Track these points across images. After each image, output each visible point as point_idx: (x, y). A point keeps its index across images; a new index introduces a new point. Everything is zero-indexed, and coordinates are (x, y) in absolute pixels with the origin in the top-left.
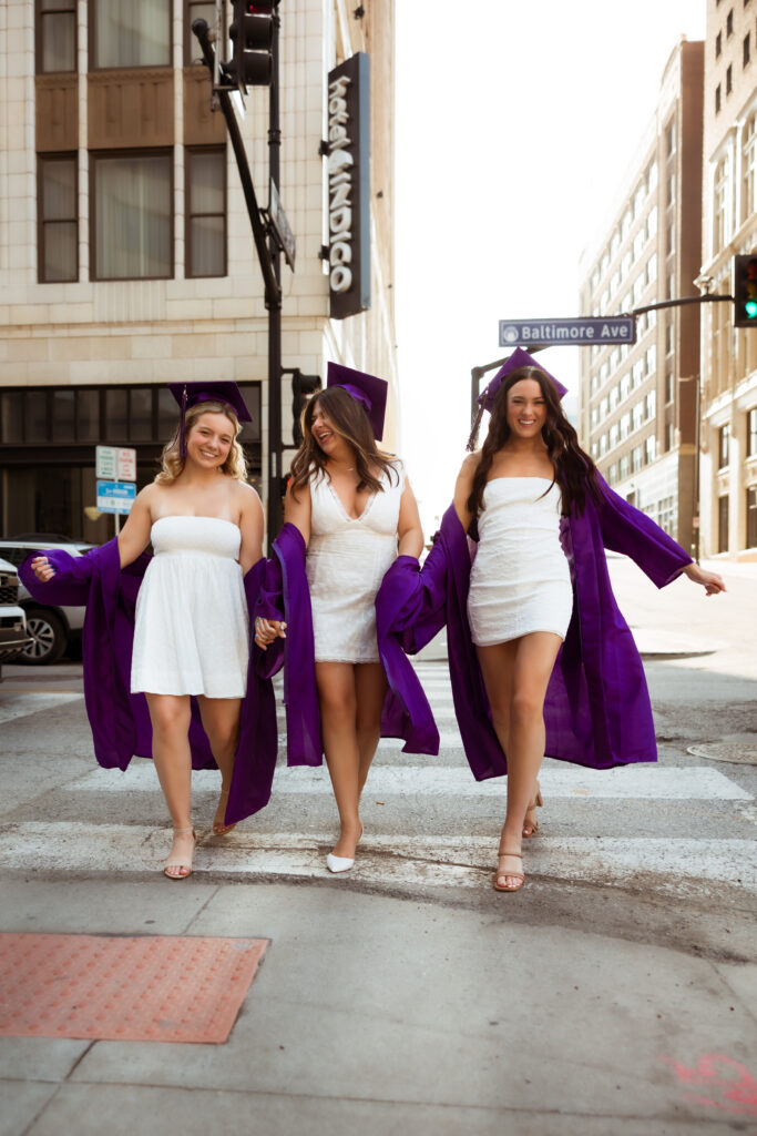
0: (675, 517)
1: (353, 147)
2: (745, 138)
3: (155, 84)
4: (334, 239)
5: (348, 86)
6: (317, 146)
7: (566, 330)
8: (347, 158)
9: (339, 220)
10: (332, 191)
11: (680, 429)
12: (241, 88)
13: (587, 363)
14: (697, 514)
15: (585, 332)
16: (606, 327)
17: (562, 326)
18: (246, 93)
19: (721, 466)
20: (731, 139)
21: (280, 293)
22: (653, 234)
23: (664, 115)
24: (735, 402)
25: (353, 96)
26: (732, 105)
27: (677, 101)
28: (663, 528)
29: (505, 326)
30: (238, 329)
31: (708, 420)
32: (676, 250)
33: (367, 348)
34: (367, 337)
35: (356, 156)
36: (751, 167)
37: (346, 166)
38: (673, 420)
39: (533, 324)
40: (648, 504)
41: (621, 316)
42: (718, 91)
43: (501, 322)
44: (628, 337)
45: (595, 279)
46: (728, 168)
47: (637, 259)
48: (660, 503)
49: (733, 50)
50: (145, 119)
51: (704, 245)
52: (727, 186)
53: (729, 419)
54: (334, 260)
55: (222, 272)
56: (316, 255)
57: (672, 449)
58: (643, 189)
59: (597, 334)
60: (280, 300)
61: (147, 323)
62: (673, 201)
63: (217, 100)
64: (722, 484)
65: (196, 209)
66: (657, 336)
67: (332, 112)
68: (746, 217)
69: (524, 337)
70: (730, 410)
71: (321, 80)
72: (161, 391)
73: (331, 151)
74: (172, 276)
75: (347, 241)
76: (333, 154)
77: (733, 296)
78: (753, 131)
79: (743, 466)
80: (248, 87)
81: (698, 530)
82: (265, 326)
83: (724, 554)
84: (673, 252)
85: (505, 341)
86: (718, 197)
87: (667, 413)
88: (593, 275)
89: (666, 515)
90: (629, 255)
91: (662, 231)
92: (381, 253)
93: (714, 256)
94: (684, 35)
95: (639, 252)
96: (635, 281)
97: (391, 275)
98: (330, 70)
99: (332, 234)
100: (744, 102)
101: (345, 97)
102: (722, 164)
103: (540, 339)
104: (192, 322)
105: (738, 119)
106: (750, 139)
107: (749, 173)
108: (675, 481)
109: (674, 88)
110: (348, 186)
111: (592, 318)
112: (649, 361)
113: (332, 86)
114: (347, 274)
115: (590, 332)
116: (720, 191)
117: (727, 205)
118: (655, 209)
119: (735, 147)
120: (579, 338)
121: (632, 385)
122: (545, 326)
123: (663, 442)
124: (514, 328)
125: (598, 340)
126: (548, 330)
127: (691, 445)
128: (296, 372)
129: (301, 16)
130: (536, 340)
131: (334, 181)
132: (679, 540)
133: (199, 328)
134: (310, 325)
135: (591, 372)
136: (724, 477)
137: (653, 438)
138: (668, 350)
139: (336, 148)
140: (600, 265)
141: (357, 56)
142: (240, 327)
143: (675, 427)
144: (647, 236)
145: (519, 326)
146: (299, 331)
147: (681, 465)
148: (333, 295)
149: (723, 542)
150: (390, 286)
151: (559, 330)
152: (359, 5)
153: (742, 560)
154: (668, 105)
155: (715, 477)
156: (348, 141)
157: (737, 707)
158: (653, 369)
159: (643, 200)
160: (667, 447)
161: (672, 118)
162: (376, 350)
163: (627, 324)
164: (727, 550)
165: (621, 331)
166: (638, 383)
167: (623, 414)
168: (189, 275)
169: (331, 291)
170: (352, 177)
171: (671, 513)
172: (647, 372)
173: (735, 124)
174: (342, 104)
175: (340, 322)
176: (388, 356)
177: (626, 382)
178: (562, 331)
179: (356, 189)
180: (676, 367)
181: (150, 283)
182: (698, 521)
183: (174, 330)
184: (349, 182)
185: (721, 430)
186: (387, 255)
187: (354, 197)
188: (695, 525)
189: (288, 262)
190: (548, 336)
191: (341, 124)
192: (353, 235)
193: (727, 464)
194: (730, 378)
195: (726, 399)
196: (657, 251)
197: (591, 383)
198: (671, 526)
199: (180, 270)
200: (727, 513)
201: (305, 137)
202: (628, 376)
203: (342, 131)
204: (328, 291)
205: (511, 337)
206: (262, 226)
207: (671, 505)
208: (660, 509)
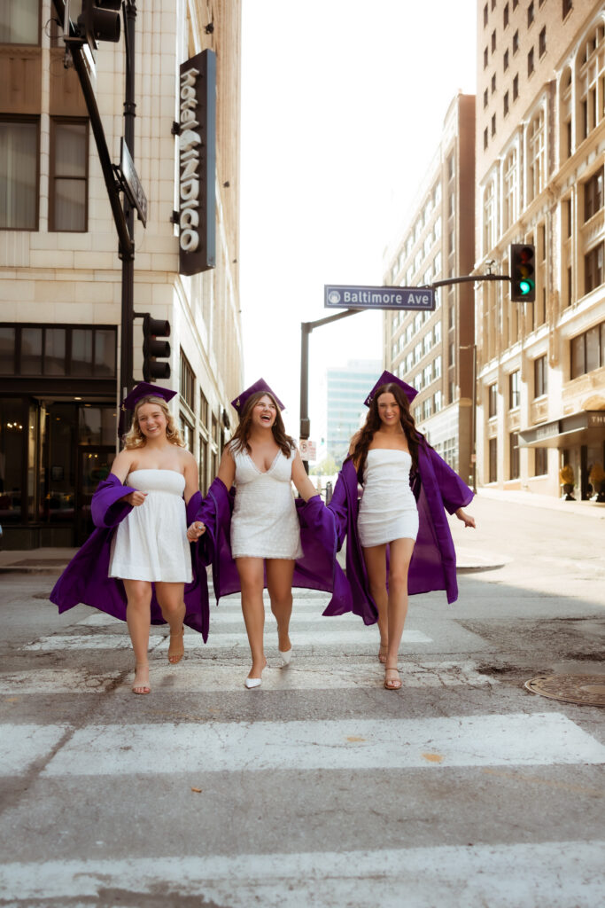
0: (456, 454)
1: (200, 129)
2: (506, 169)
3: (25, 60)
4: (183, 206)
5: (198, 77)
6: (170, 126)
7: (380, 296)
8: (196, 138)
9: (188, 190)
10: (182, 165)
11: (460, 387)
12: (90, 42)
13: (389, 333)
14: (475, 452)
15: (394, 299)
16: (411, 296)
17: (377, 292)
18: (95, 47)
19: (490, 416)
20: (495, 168)
21: (133, 245)
22: (438, 238)
23: (446, 148)
24: (501, 367)
25: (201, 85)
26: (497, 143)
27: (456, 138)
28: (448, 463)
29: (329, 290)
30: (96, 279)
31: (481, 379)
32: (456, 249)
33: (215, 307)
34: (215, 298)
35: (204, 137)
36: (510, 191)
37: (195, 145)
38: (454, 378)
39: (354, 290)
40: (437, 443)
41: (423, 288)
42: (486, 132)
43: (326, 286)
44: (429, 304)
45: (395, 270)
46: (494, 191)
47: (426, 255)
48: (445, 442)
49: (496, 103)
50: (14, 89)
51: (477, 247)
52: (494, 203)
53: (497, 379)
54: (184, 224)
55: (83, 229)
56: (168, 219)
57: (454, 401)
58: (431, 203)
59: (405, 301)
60: (133, 252)
61: (11, 268)
62: (453, 213)
63: (70, 58)
64: (491, 429)
65: (60, 171)
66: (442, 315)
67: (183, 98)
68: (508, 227)
69: (345, 300)
70: (497, 373)
71: (175, 72)
72: (24, 331)
73: (183, 130)
74: (36, 229)
75: (195, 209)
76: (184, 133)
77: (510, 276)
78: (512, 164)
79: (507, 416)
80: (97, 42)
81: (475, 464)
82: (120, 278)
83: (494, 484)
84: (454, 251)
85: (329, 303)
86: (486, 212)
87: (450, 373)
88: (394, 266)
89: (450, 451)
90: (420, 253)
91: (445, 235)
92: (228, 233)
93: (484, 256)
94: (460, 90)
95: (428, 251)
96: (426, 272)
97: (236, 252)
98: (183, 62)
99: (182, 201)
100: (504, 142)
101: (194, 86)
102: (489, 187)
103: (358, 303)
104: (54, 270)
105: (501, 154)
106: (510, 169)
107: (509, 194)
108: (457, 426)
109: (453, 130)
110: (197, 162)
111: (399, 287)
112: (436, 334)
113: (182, 76)
114: (195, 236)
115: (399, 298)
116: (488, 207)
117: (493, 217)
118: (440, 219)
119: (499, 175)
120: (389, 303)
121: (424, 352)
122: (363, 292)
123: (447, 395)
124: (336, 293)
125: (405, 306)
126: (365, 295)
127: (469, 399)
128: (146, 316)
129: (158, 16)
130: (356, 303)
131: (183, 157)
132: (460, 472)
133: (60, 276)
134: (162, 278)
135: (392, 341)
136: (493, 424)
137: (439, 393)
138: (450, 325)
139: (187, 128)
140: (399, 259)
141: (205, 53)
142: (99, 277)
143: (456, 385)
144: (434, 239)
145: (341, 290)
146: (152, 283)
147: (460, 413)
148: (183, 255)
149: (493, 474)
150: (235, 261)
151: (374, 296)
152: (210, 22)
153: (507, 488)
154: (449, 141)
155: (486, 424)
156: (197, 123)
157: (548, 627)
158: (439, 340)
159: (431, 212)
160: (450, 400)
161: (453, 149)
162: (223, 311)
163: (428, 294)
164: (496, 480)
165: (424, 300)
166: (428, 351)
167: (417, 373)
168: (52, 228)
169: (181, 249)
170: (200, 154)
171: (454, 451)
172: (434, 342)
173: (498, 158)
174: (192, 92)
175: (189, 278)
176: (233, 319)
177: (419, 349)
178: (377, 297)
179: (203, 163)
180: (457, 339)
181: (15, 233)
182: (475, 458)
183: (39, 276)
184: (197, 158)
185: (490, 388)
186: (232, 237)
187: (203, 171)
188: (473, 460)
189: (140, 218)
190: (365, 301)
191: (191, 109)
192: (200, 204)
193: (495, 414)
194: (497, 348)
195: (494, 364)
196: (441, 250)
197: (392, 349)
198: (454, 461)
199: (44, 223)
200: (496, 452)
201: (160, 117)
202: (421, 344)
203: (192, 114)
204: (178, 251)
205: (335, 299)
206: (115, 182)
207: (453, 444)
208: (445, 448)
